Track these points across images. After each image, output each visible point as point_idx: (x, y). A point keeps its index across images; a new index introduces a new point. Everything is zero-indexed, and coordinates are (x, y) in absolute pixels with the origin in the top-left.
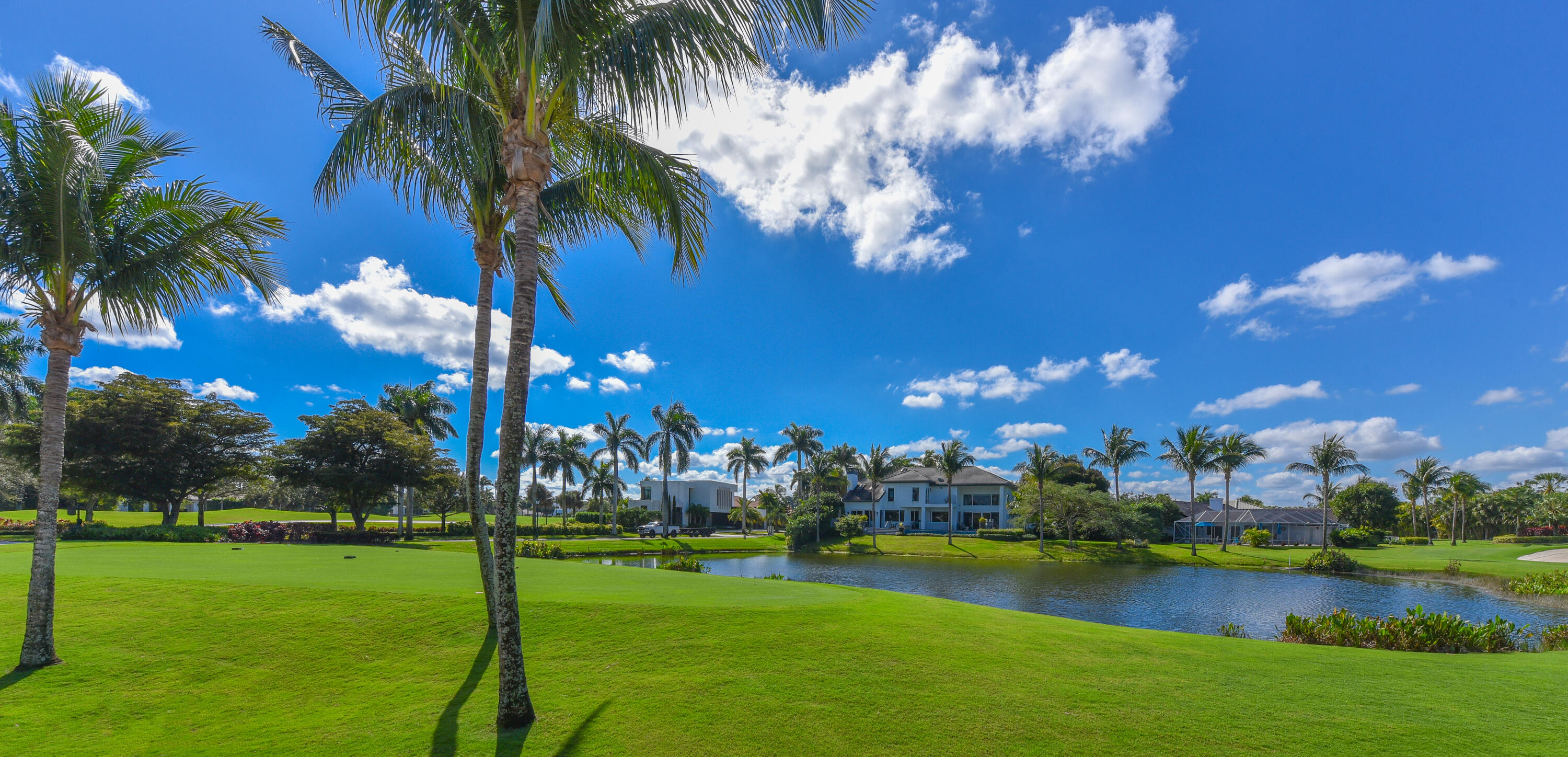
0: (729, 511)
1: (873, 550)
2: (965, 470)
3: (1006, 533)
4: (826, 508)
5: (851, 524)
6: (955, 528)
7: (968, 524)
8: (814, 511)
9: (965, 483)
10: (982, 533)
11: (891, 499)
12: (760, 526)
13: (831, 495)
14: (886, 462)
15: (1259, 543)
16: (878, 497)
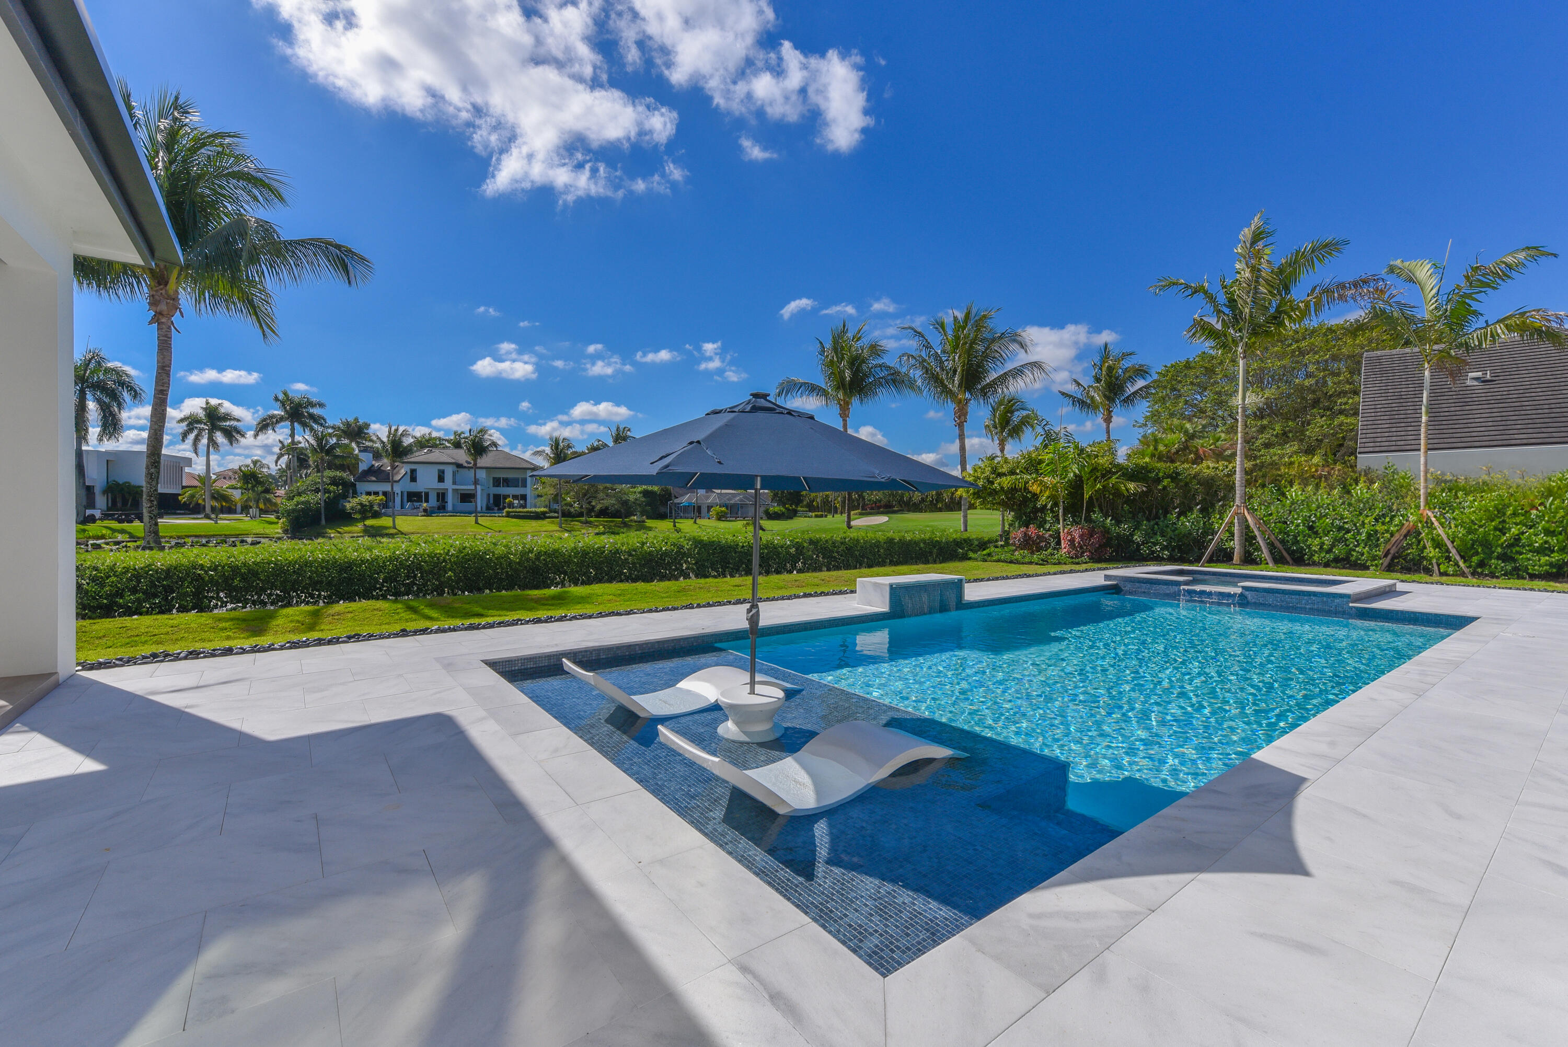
0: (180, 492)
1: (393, 531)
2: (490, 454)
3: (531, 512)
4: (332, 488)
5: (366, 505)
6: (484, 509)
7: (496, 505)
8: (317, 491)
9: (494, 466)
10: (508, 513)
11: (413, 479)
12: (231, 510)
13: (338, 474)
14: (408, 441)
15: (721, 517)
16: (397, 478)
